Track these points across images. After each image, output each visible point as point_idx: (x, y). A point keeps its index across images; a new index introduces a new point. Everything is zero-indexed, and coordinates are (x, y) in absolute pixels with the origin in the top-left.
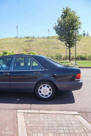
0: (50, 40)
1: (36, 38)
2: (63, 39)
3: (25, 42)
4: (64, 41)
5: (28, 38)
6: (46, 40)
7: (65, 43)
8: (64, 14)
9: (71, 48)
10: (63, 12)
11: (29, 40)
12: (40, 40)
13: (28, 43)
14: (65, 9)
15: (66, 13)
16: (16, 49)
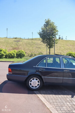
0: (34, 41)
1: (22, 39)
2: (45, 41)
3: (14, 42)
4: (46, 43)
5: (16, 38)
6: (30, 41)
7: (46, 45)
8: (46, 24)
9: (50, 49)
10: (45, 22)
11: (17, 40)
12: (26, 41)
13: (16, 42)
14: (47, 20)
15: (48, 23)
16: (6, 47)
